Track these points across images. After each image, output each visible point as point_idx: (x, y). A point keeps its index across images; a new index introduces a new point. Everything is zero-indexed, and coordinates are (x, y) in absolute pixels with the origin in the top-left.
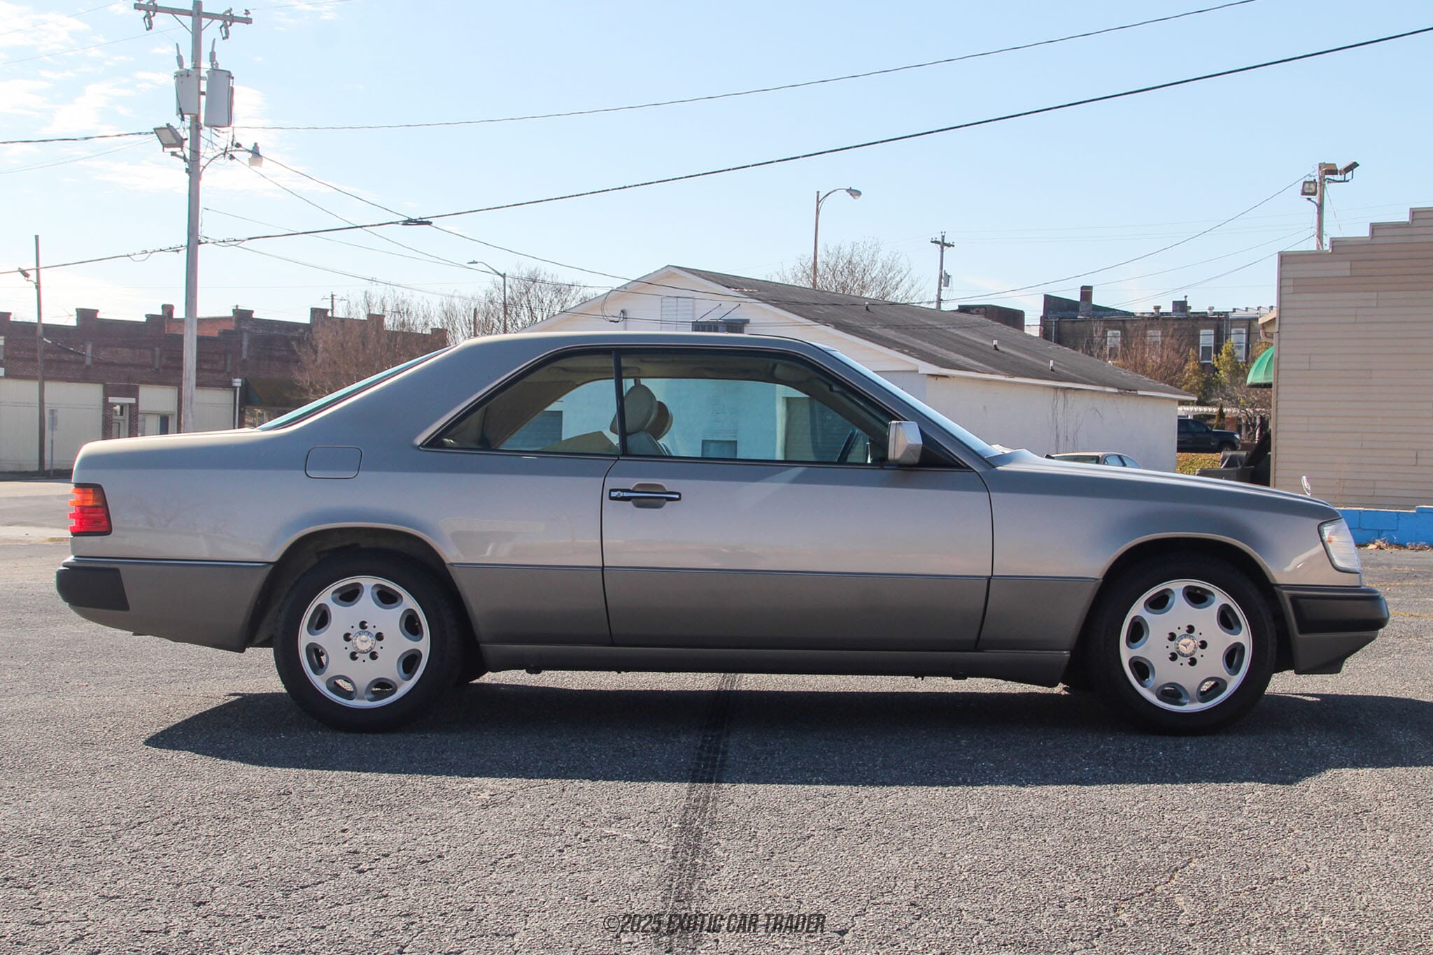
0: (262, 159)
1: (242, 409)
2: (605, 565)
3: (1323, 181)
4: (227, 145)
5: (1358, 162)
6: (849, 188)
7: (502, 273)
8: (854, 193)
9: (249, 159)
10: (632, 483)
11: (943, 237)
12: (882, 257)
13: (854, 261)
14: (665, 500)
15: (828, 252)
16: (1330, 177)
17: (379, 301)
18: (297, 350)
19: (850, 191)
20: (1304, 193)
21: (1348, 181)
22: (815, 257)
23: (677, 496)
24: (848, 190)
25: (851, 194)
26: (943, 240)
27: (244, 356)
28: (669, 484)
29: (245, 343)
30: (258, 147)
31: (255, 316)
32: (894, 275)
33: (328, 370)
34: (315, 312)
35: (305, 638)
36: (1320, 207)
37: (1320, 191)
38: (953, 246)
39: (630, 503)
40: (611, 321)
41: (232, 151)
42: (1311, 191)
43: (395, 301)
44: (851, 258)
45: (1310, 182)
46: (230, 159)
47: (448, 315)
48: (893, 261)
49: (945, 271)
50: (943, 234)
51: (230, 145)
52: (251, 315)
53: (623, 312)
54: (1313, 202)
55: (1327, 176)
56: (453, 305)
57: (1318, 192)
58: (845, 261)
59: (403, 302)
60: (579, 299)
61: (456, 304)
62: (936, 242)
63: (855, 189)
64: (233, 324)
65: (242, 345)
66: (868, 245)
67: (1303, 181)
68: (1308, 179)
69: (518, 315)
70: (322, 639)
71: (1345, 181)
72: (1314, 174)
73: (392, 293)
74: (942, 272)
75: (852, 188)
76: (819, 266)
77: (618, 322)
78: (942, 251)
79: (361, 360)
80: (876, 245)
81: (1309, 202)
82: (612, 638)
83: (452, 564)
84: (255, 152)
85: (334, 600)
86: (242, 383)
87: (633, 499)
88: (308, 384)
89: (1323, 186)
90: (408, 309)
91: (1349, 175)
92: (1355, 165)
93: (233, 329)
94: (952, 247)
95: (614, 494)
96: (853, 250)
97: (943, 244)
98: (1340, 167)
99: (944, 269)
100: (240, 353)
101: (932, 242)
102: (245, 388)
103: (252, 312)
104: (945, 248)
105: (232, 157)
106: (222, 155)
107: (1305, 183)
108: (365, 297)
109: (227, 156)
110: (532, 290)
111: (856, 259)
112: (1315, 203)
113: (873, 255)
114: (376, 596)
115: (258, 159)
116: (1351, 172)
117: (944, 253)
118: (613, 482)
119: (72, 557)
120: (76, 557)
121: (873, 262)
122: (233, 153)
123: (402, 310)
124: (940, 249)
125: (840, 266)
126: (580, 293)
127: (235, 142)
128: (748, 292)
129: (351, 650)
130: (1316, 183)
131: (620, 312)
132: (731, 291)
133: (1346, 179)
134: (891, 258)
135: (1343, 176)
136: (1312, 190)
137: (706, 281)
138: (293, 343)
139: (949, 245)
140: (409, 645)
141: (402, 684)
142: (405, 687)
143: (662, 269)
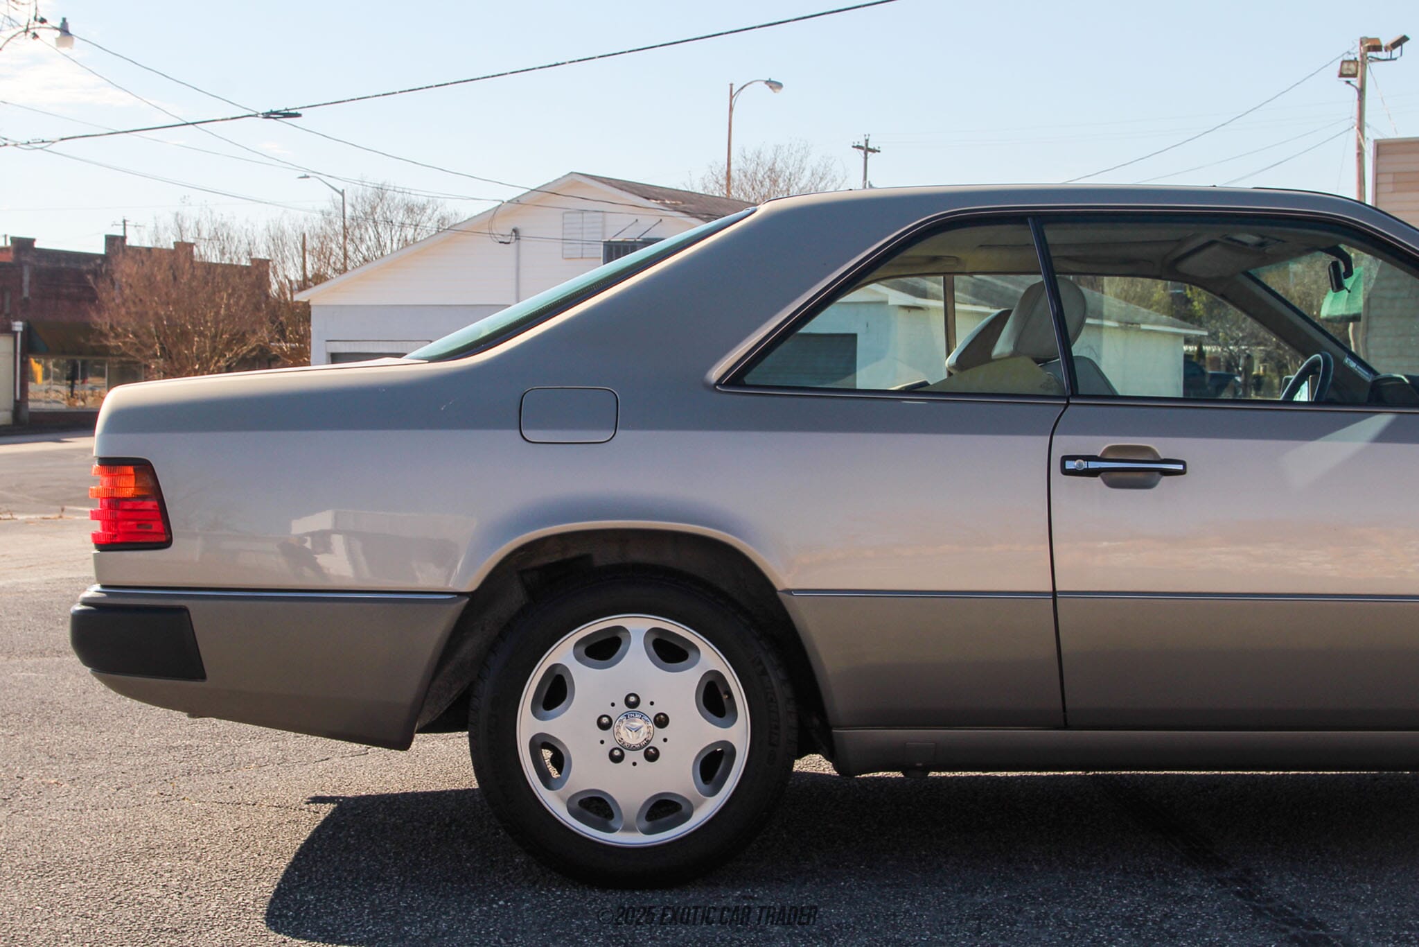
0: (73, 38)
1: (24, 359)
2: (1058, 589)
3: (1363, 62)
4: (29, 20)
5: (1408, 36)
6: (768, 79)
7: (341, 191)
8: (774, 85)
9: (57, 39)
10: (1098, 444)
11: (867, 141)
12: (812, 162)
13: (778, 169)
14: (1157, 474)
15: (745, 157)
16: (1374, 54)
17: (193, 225)
18: (94, 286)
19: (769, 82)
20: (1341, 75)
21: (1395, 59)
22: (729, 165)
23: (1180, 467)
24: (767, 82)
25: (771, 87)
26: (867, 145)
27: (26, 294)
28: (1164, 446)
29: (26, 278)
30: (67, 24)
31: (37, 245)
32: (826, 185)
33: (133, 309)
34: (111, 240)
35: (528, 725)
36: (1361, 92)
37: (1362, 71)
38: (879, 151)
39: (1098, 480)
40: (501, 242)
41: (34, 28)
42: (1350, 73)
43: (213, 225)
44: (774, 164)
45: (1350, 61)
46: (33, 38)
47: (276, 241)
48: (825, 168)
49: (869, 182)
50: (867, 138)
51: (32, 20)
52: (33, 244)
53: (515, 231)
54: (1353, 85)
55: (1369, 54)
56: (281, 228)
57: (1359, 75)
58: (767, 168)
59: (224, 225)
60: (436, 219)
61: (286, 228)
62: (859, 147)
63: (776, 80)
64: (11, 254)
65: (22, 281)
66: (795, 149)
67: (1341, 59)
68: (1347, 58)
69: (361, 239)
70: (558, 725)
71: (1391, 59)
72: (1354, 51)
73: (209, 214)
74: (865, 184)
75: (772, 80)
76: (734, 174)
77: (509, 243)
78: (866, 158)
79: (174, 296)
80: (805, 148)
81: (1348, 85)
82: (1065, 717)
83: (789, 591)
84: (64, 30)
85: (578, 659)
86: (24, 327)
87: (1103, 474)
88: (108, 327)
89: (1364, 64)
90: (228, 234)
91: (1396, 52)
92: (1404, 39)
93: (10, 261)
94: (877, 153)
95: (1070, 465)
96: (775, 155)
97: (867, 150)
98: (1385, 42)
99: (868, 180)
100: (21, 291)
101: (854, 147)
102: (27, 332)
103: (33, 240)
104: (869, 154)
105: (35, 36)
106: (23, 33)
107: (1343, 62)
108: (176, 220)
109: (29, 34)
110: (378, 210)
111: (779, 165)
112: (1356, 87)
113: (801, 161)
114: (652, 649)
115: (68, 38)
116: (1400, 47)
117: (868, 160)
118: (1066, 444)
119: (98, 587)
120: (103, 587)
121: (801, 170)
122: (37, 31)
123: (222, 235)
124: (863, 155)
125: (760, 175)
126: (437, 213)
127: (38, 17)
128: (671, 204)
129: (610, 744)
130: (1357, 62)
131: (511, 231)
132: (652, 203)
133: (1393, 57)
134: (823, 164)
135: (1389, 53)
136: (1352, 71)
137: (620, 191)
138: (89, 277)
139: (874, 151)
140: (711, 733)
141: (701, 803)
142: (707, 809)
143: (564, 177)
